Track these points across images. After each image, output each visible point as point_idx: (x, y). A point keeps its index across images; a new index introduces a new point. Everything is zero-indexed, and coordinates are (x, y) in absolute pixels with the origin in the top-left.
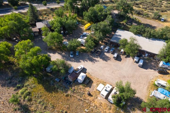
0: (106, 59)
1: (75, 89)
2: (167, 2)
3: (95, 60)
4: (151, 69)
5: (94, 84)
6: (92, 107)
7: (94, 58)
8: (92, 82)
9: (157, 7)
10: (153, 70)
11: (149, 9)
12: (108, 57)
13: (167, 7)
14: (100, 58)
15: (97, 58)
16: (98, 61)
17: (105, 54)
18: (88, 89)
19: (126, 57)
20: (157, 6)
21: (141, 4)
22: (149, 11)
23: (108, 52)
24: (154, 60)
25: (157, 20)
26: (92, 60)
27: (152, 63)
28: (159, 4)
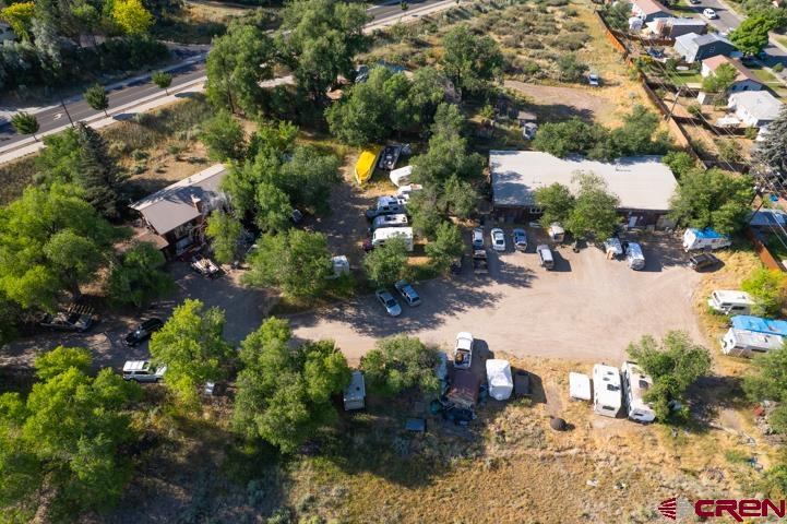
0: (518, 278)
1: (503, 432)
2: (563, 10)
3: (487, 294)
4: (671, 264)
5: (549, 384)
6: (601, 464)
7: (476, 289)
8: (539, 380)
9: (547, 32)
10: (677, 268)
11: (528, 46)
12: (521, 269)
13: (575, 30)
14: (500, 282)
15: (487, 284)
16: (500, 296)
17: (504, 258)
18: (540, 409)
19: (577, 250)
20: (544, 28)
21: (489, 29)
22: (532, 52)
23: (510, 250)
24: (660, 233)
25: (578, 85)
26: (477, 300)
27: (662, 245)
28: (546, 21)
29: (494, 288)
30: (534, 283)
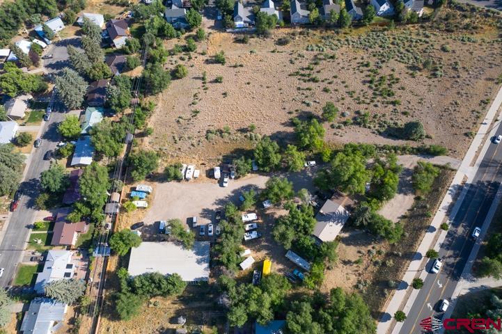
0: (206, 213)
4: (151, 225)
5: (204, 175)
7: (220, 206)
8: (207, 176)
12: (204, 217)
15: (217, 209)
17: (210, 222)
18: (208, 168)
23: (207, 226)
26: (221, 202)
29: (214, 208)
30: (201, 211)
